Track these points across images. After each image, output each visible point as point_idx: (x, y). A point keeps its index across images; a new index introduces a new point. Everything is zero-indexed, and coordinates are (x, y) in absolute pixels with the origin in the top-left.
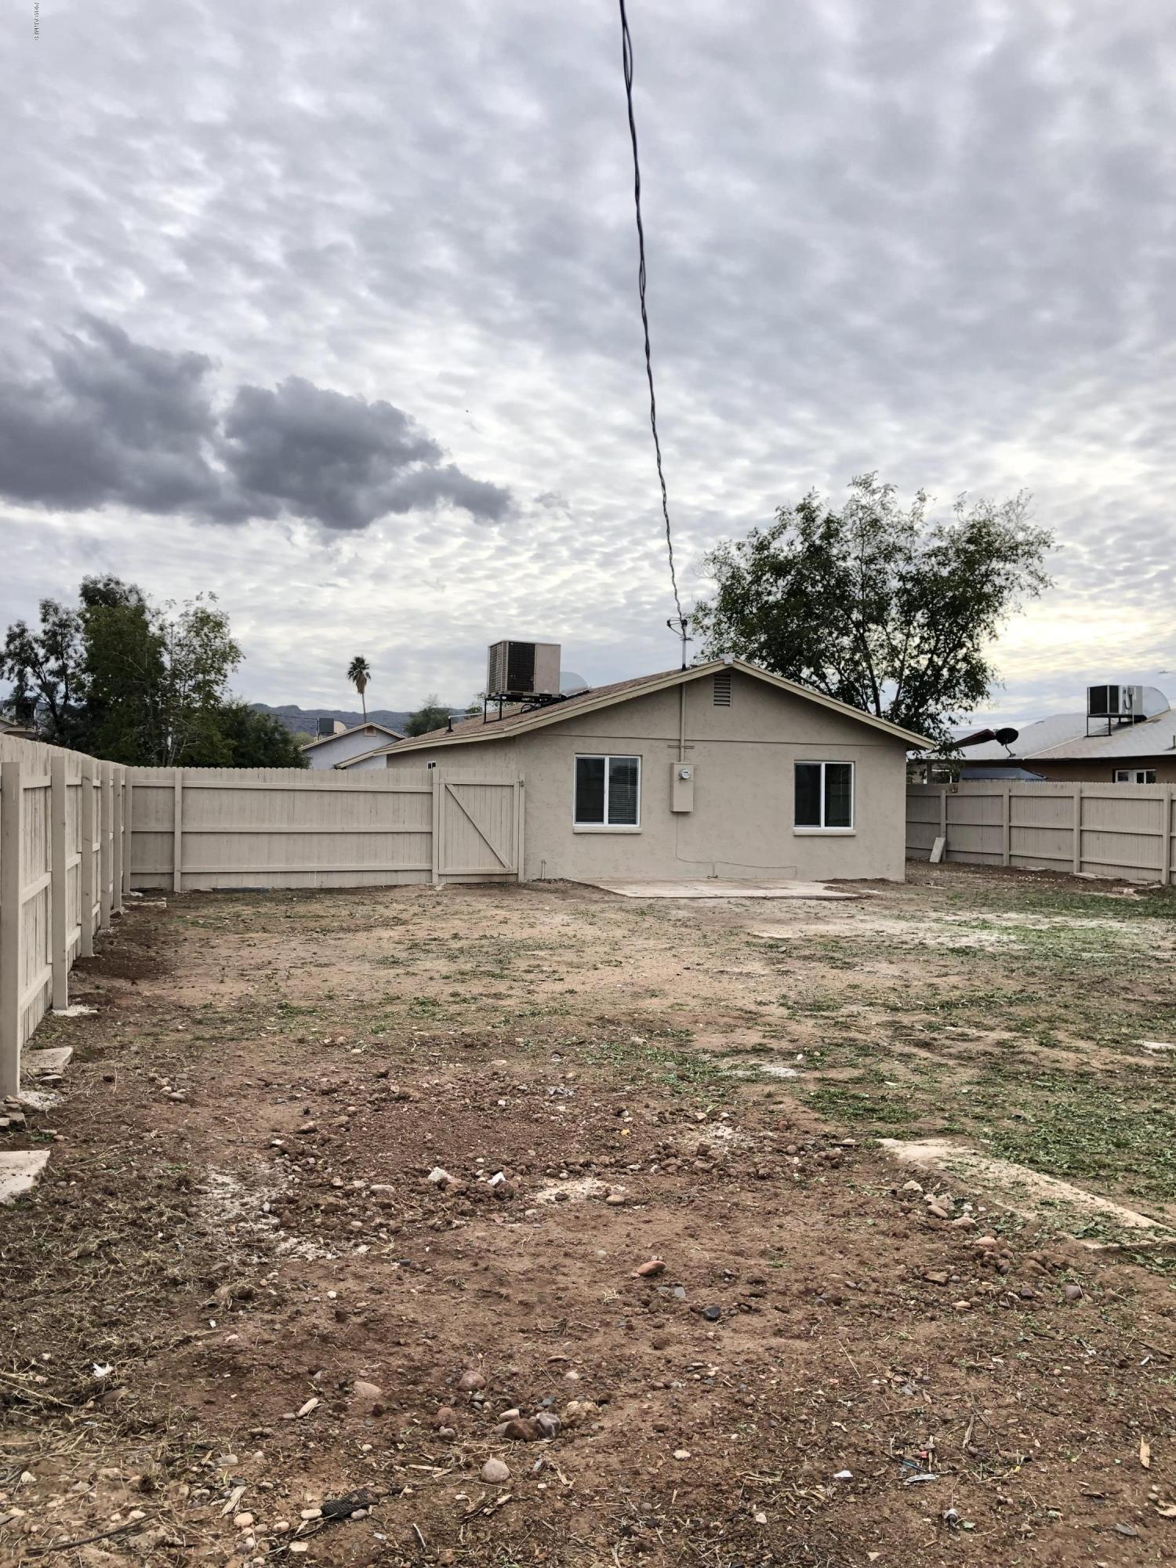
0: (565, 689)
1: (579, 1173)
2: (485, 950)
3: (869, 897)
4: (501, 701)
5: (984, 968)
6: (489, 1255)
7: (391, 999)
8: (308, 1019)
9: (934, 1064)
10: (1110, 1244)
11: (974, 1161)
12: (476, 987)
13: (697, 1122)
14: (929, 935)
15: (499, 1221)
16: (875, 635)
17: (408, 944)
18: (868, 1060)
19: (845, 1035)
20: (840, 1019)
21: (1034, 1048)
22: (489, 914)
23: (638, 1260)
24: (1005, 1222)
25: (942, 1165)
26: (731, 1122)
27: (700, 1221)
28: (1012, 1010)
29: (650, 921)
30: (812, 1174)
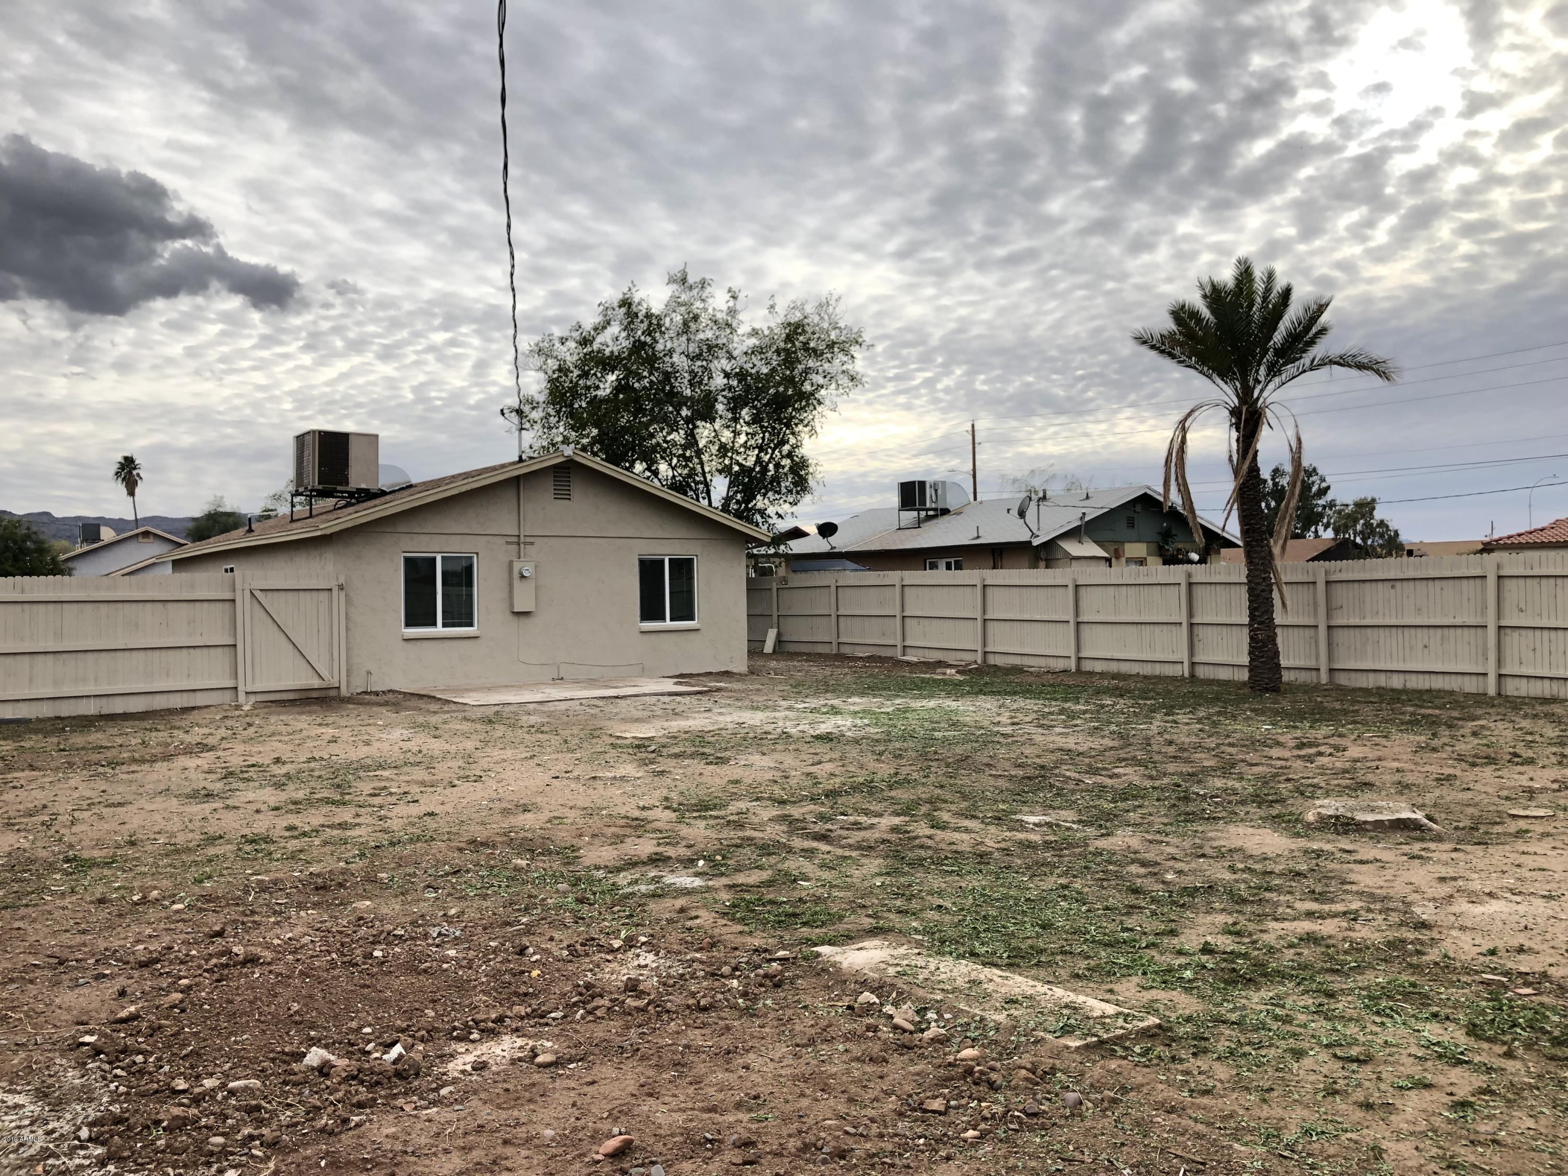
0: (384, 482)
1: (492, 1031)
2: (316, 774)
3: (719, 690)
4: (311, 497)
5: (853, 752)
6: (408, 1158)
7: (212, 840)
8: (106, 872)
9: (838, 857)
10: (1089, 1039)
11: (921, 962)
12: (314, 818)
13: (612, 951)
14: (788, 724)
15: (408, 1108)
16: (704, 432)
17: (221, 773)
18: (773, 860)
19: (741, 834)
20: (731, 818)
21: (929, 832)
22: (313, 733)
23: (597, 1137)
24: (976, 1028)
25: (892, 971)
26: (651, 946)
27: (651, 1073)
28: (893, 793)
29: (500, 730)
30: (756, 998)
